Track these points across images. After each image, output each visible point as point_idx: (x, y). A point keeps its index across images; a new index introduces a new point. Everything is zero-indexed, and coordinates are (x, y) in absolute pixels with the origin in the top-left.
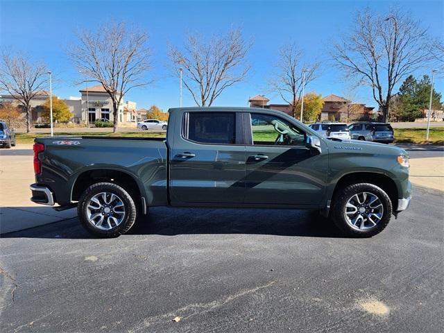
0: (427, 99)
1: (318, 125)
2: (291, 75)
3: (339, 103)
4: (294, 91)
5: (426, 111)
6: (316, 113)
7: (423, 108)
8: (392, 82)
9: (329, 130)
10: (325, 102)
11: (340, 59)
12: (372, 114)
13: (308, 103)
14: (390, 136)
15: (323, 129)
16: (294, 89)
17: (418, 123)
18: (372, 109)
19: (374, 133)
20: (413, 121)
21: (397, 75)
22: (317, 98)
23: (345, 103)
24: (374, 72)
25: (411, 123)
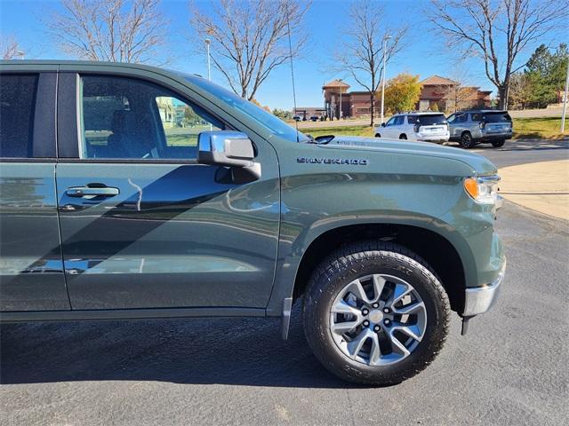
0: (564, 77)
1: (403, 116)
2: (367, 46)
3: (444, 86)
4: (372, 70)
5: (562, 93)
6: (412, 101)
7: (558, 90)
8: (514, 52)
9: (417, 123)
10: (425, 86)
11: (439, 21)
12: (488, 101)
13: (399, 87)
14: (507, 129)
15: (410, 122)
16: (372, 66)
17: (551, 110)
18: (488, 93)
19: (484, 126)
20: (545, 107)
21: (520, 41)
22: (414, 81)
23: (451, 86)
24: (487, 37)
25: (541, 110)
